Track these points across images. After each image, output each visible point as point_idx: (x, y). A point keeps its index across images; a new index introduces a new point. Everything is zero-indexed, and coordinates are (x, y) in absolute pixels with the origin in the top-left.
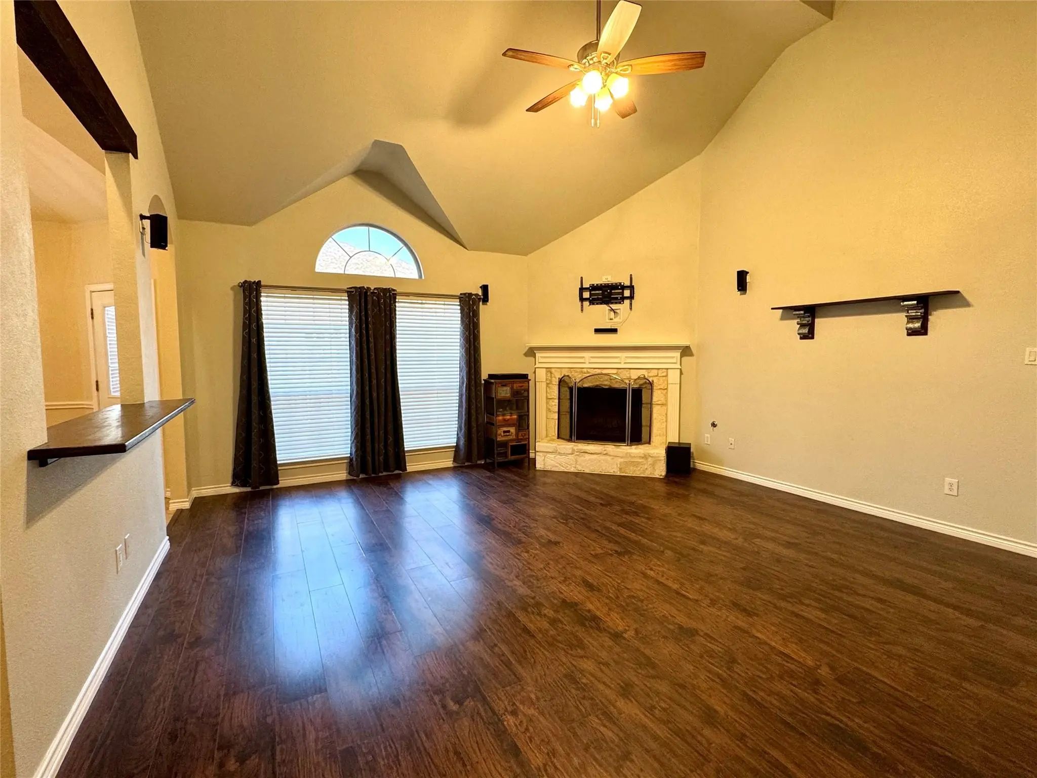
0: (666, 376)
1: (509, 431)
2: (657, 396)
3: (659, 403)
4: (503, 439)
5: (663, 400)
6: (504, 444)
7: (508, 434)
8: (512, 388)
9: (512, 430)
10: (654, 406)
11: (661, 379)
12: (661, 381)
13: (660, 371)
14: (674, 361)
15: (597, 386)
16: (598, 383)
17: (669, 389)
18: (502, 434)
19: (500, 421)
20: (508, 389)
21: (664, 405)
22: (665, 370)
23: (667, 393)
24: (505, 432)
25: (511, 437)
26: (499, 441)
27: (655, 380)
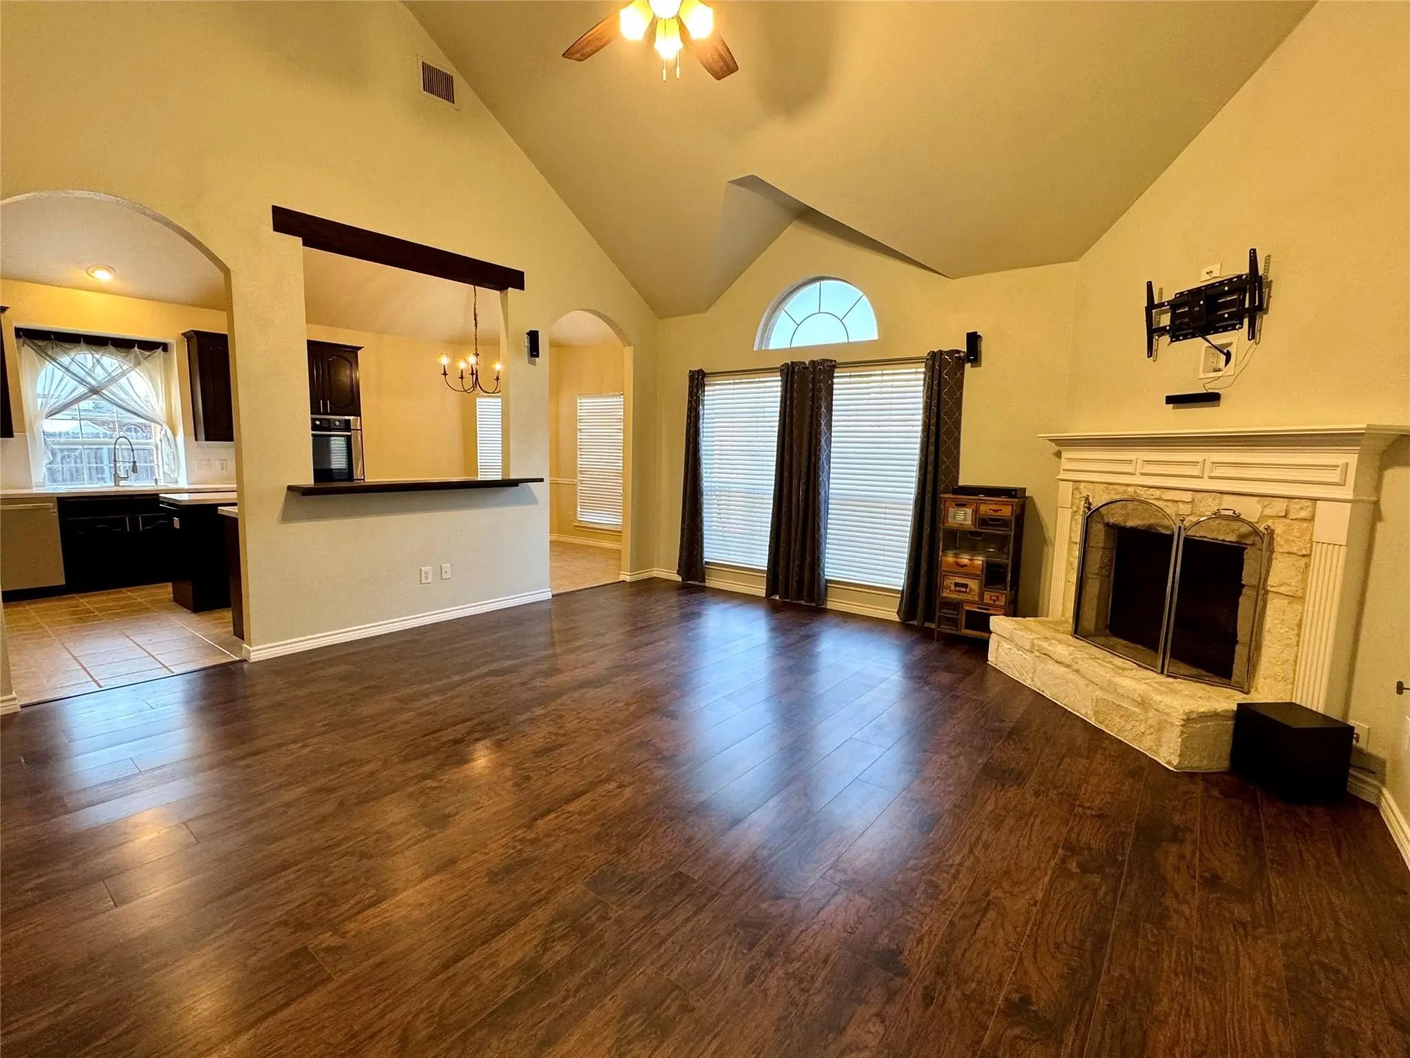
0: (1311, 519)
1: (966, 586)
2: (1281, 574)
3: (1282, 590)
4: (954, 596)
5: (1293, 586)
6: (956, 606)
7: (964, 590)
8: (976, 512)
9: (974, 585)
10: (1270, 596)
11: (1296, 525)
12: (1296, 533)
13: (1295, 506)
14: (1334, 476)
15: (1151, 526)
16: (1152, 521)
17: (1316, 557)
18: (953, 587)
19: (948, 564)
20: (969, 511)
21: (1297, 598)
22: (1309, 503)
23: (1307, 566)
24: (957, 585)
25: (969, 597)
26: (944, 597)
27: (1279, 528)
